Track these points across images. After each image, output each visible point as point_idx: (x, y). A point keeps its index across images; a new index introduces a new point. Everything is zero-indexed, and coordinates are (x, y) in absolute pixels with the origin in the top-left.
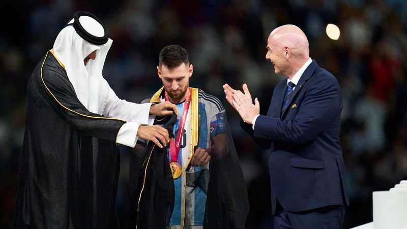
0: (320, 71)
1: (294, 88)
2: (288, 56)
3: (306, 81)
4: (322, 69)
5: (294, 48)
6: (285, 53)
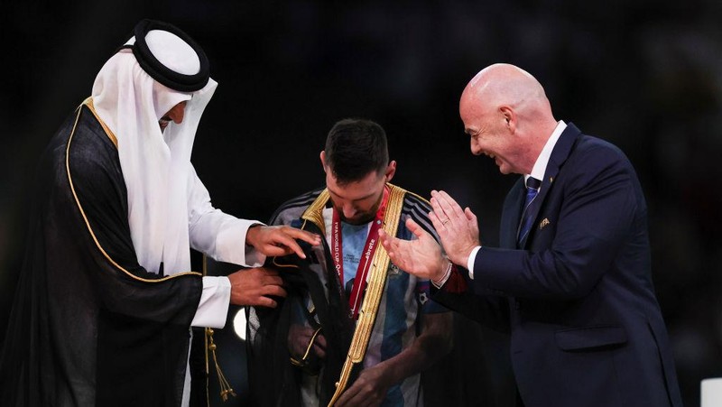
0: (585, 140)
1: (539, 189)
2: (512, 125)
3: (560, 167)
4: (586, 137)
6: (505, 120)
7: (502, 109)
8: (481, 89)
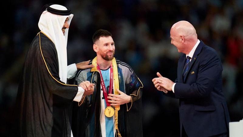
1: (191, 60)
2: (183, 41)
5: (186, 36)
6: (181, 39)
7: (181, 37)
8: (177, 28)
